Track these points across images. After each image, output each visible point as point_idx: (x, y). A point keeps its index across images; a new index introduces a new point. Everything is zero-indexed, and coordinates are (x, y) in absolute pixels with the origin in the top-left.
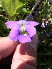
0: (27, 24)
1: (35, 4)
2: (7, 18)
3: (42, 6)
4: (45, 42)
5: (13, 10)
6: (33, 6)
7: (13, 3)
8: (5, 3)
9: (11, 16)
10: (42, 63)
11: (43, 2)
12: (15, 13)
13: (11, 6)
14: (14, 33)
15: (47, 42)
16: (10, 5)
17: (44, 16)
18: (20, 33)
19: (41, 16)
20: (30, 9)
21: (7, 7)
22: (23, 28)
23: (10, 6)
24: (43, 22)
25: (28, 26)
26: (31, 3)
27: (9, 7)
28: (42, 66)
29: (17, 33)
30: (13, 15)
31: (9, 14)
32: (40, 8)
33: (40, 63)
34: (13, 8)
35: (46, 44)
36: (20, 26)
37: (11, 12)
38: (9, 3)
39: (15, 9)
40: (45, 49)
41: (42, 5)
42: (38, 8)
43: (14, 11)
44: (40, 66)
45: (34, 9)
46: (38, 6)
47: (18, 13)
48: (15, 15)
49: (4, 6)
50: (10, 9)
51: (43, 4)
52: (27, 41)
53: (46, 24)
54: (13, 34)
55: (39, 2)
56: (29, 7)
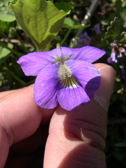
0: (75, 59)
1: (90, 4)
3: (108, 7)
5: (44, 29)
6: (87, 9)
7: (43, 13)
8: (24, 16)
9: (40, 42)
12: (48, 33)
13: (39, 19)
14: (45, 86)
16: (36, 17)
17: (115, 35)
18: (59, 84)
19: (108, 37)
21: (28, 23)
23: (36, 21)
24: (113, 50)
25: (78, 63)
26: (82, 3)
27: (34, 22)
29: (52, 85)
30: (44, 38)
31: (36, 38)
32: (103, 13)
34: (43, 23)
36: (57, 67)
37: (40, 33)
38: (33, 14)
39: (47, 26)
41: (107, 4)
42: (99, 13)
43: (46, 30)
45: (89, 17)
46: (98, 9)
48: (49, 38)
49: (23, 21)
50: (36, 26)
51: (110, 2)
53: (121, 55)
56: (78, 13)
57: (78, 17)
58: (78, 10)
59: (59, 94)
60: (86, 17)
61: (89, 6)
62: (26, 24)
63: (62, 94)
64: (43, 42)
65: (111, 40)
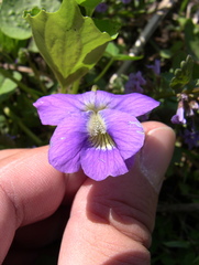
0: (114, 108)
1: (146, 23)
2: (46, 78)
3: (171, 31)
4: (185, 163)
5: (74, 58)
6: (139, 30)
7: (75, 34)
8: (46, 34)
9: (66, 75)
10: (175, 240)
11: (175, 17)
12: (80, 64)
13: (68, 43)
14: (65, 141)
15: (190, 165)
16: (64, 39)
17: (185, 82)
18: (86, 142)
19: (175, 83)
20: (130, 43)
21: (52, 46)
22: (97, 124)
23: (64, 45)
24: (181, 104)
25: (117, 115)
26: (133, 20)
27: (60, 45)
28: (174, 249)
29: (76, 141)
30: (73, 71)
32: (164, 39)
33: (167, 238)
34: (74, 49)
35: (189, 170)
36: (88, 117)
37: (67, 63)
38: (60, 34)
39: (79, 53)
40: (185, 190)
41: (171, 27)
42: (158, 39)
43: (77, 59)
44: (168, 251)
45: (142, 44)
46: (157, 32)
47: (90, 64)
48: (80, 71)
49: (44, 42)
50: (63, 51)
51: (176, 23)
52: (111, 173)
53: (192, 113)
54: (61, 148)
55: (161, 17)
56: (126, 35)
57: (126, 41)
58: (127, 31)
59: (84, 155)
60: (138, 44)
61: (143, 27)
62: (48, 47)
63: (89, 155)
64: (70, 76)
65: (178, 89)
